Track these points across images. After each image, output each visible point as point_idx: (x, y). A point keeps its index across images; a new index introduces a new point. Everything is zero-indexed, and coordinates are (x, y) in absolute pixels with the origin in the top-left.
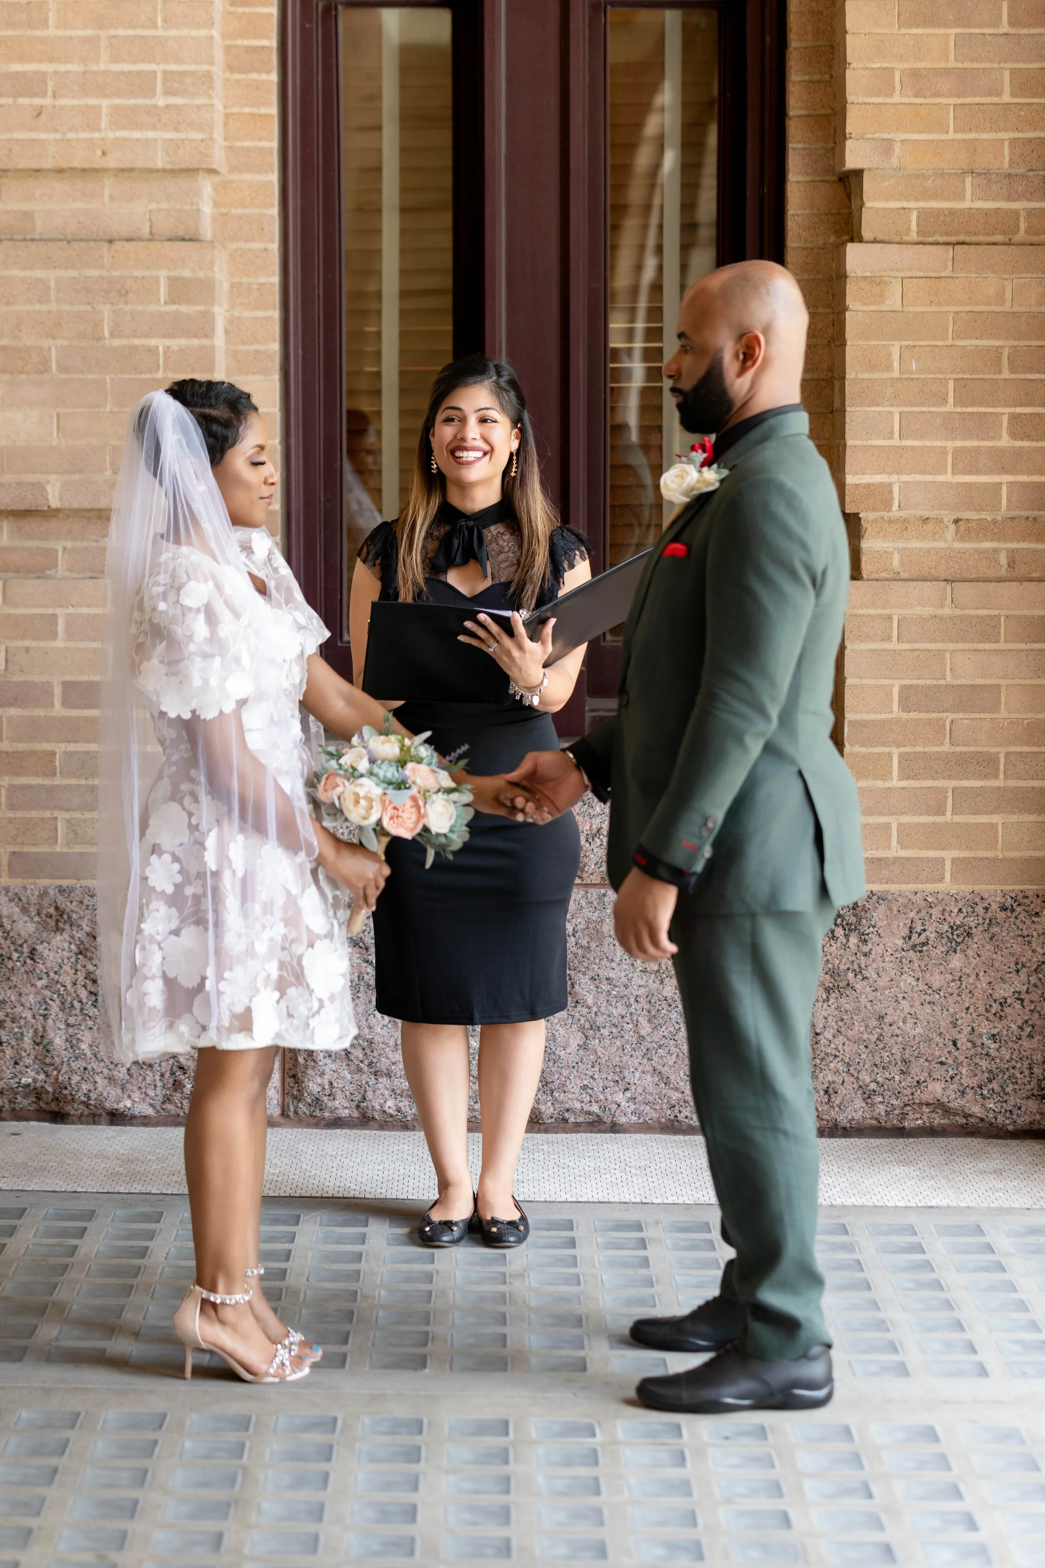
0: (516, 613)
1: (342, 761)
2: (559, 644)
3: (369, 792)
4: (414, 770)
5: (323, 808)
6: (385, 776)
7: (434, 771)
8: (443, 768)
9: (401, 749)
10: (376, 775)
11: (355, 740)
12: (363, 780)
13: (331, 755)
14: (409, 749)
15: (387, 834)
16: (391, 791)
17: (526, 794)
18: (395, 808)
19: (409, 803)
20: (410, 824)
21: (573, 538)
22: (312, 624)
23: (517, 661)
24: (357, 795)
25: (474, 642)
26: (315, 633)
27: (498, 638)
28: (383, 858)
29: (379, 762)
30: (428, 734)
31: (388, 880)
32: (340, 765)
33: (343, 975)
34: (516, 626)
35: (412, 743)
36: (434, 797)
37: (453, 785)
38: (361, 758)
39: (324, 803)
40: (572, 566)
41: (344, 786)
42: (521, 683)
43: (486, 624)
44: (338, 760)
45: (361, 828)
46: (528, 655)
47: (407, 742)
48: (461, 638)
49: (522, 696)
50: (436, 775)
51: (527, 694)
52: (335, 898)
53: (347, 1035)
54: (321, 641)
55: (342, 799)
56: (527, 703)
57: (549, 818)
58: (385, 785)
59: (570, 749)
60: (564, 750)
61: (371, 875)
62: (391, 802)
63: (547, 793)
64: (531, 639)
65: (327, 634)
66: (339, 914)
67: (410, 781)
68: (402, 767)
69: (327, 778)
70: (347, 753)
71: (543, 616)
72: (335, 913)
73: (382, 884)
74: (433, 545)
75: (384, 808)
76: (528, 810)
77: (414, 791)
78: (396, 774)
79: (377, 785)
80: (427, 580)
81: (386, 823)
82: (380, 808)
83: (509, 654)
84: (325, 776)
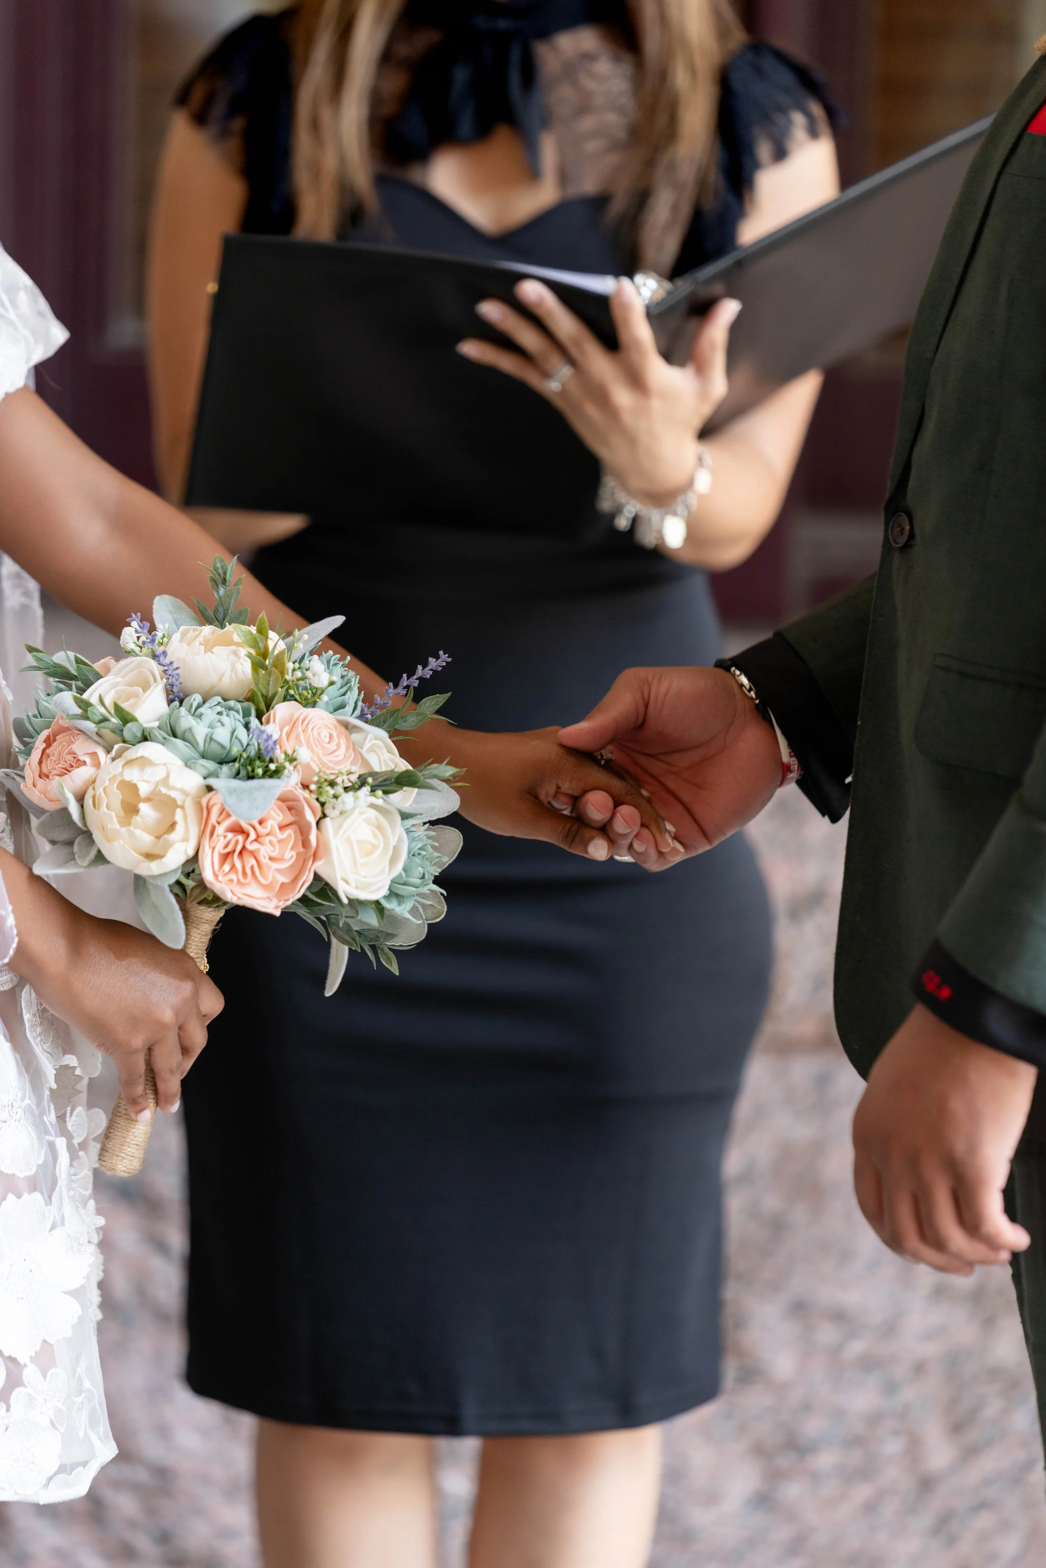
0: (625, 282)
1: (91, 695)
2: (744, 374)
3: (165, 781)
4: (293, 724)
5: (34, 821)
6: (210, 739)
7: (346, 726)
8: (376, 722)
9: (258, 665)
10: (186, 737)
11: (129, 636)
12: (147, 749)
13: (63, 676)
14: (279, 663)
15: (216, 900)
16: (224, 782)
17: (616, 784)
18: (238, 830)
19: (277, 817)
20: (276, 873)
21: (786, 77)
22: (13, 302)
23: (627, 418)
24: (131, 788)
25: (506, 363)
26: (25, 332)
27: (574, 351)
28: (204, 965)
29: (197, 699)
30: (337, 621)
31: (215, 1028)
32: (85, 705)
33: (77, 1294)
34: (626, 321)
35: (290, 648)
36: (348, 798)
37: (403, 766)
38: (146, 687)
39: (40, 812)
40: (780, 154)
41: (97, 765)
42: (635, 482)
43: (541, 312)
44: (82, 691)
45: (140, 882)
46: (656, 404)
47: (275, 642)
48: (471, 349)
49: (635, 520)
50: (355, 737)
51: (653, 514)
52: (63, 1072)
53: (85, 1464)
54: (41, 353)
55: (88, 802)
56: (648, 539)
57: (678, 855)
58: (211, 765)
59: (740, 662)
60: (724, 665)
61: (167, 1015)
62: (224, 813)
63: (672, 783)
64: (669, 355)
65: (59, 335)
66: (71, 1123)
67: (279, 755)
68: (259, 716)
69: (49, 742)
70: (108, 671)
71: (704, 292)
72: (61, 1118)
73: (199, 1039)
74: (395, 83)
75: (206, 830)
76: (619, 826)
77: (290, 781)
78: (242, 733)
79: (188, 763)
80: (381, 181)
81: (208, 871)
82: (194, 832)
83: (602, 398)
84: (45, 734)
